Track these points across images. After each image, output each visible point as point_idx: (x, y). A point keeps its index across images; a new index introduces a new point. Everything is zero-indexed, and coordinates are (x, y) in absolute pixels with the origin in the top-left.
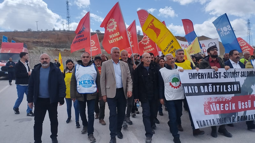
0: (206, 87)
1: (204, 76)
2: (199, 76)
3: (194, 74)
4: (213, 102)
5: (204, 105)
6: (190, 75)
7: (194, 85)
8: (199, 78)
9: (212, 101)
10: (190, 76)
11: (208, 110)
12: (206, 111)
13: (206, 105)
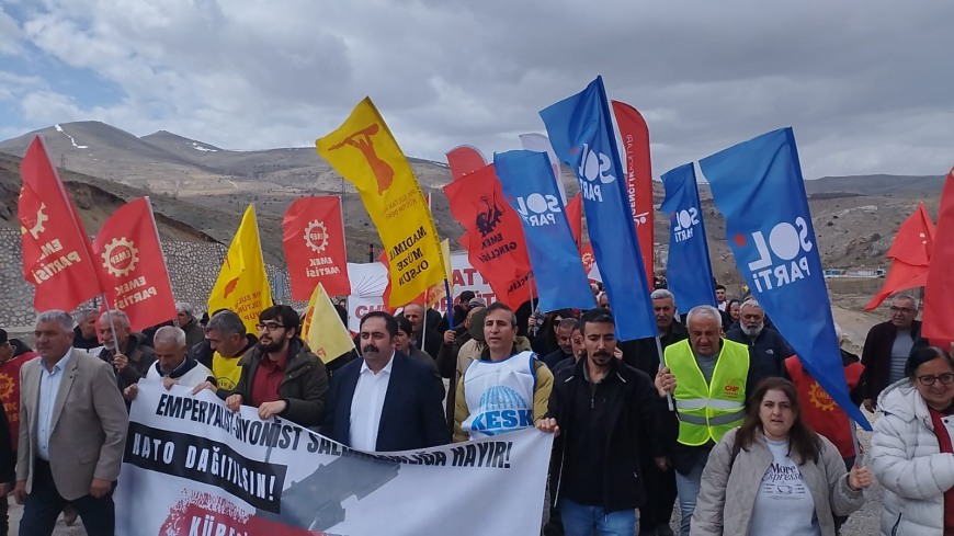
0: (205, 452)
1: (207, 413)
2: (195, 410)
3: (179, 400)
4: (211, 513)
5: (172, 510)
6: (165, 401)
7: (165, 436)
8: (194, 418)
9: (208, 507)
10: (161, 404)
11: (175, 530)
12: (167, 531)
13: (180, 512)
